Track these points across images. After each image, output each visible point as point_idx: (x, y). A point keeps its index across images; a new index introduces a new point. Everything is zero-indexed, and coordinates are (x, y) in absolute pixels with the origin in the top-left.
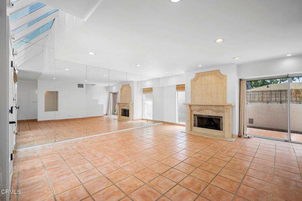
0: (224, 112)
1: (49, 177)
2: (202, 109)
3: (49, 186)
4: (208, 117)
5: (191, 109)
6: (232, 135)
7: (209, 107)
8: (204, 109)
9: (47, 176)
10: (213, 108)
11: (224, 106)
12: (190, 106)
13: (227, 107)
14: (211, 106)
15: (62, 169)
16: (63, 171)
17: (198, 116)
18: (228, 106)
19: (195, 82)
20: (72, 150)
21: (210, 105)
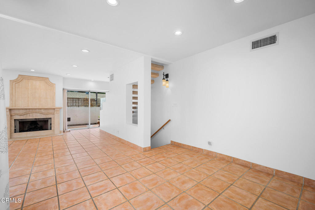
0: (54, 114)
2: (27, 113)
4: (35, 120)
5: (11, 114)
6: (60, 131)
7: (38, 110)
8: (30, 112)
10: (43, 111)
11: (54, 109)
12: (10, 110)
13: (58, 110)
14: (40, 109)
17: (20, 121)
18: (58, 108)
19: (16, 84)
21: (38, 109)
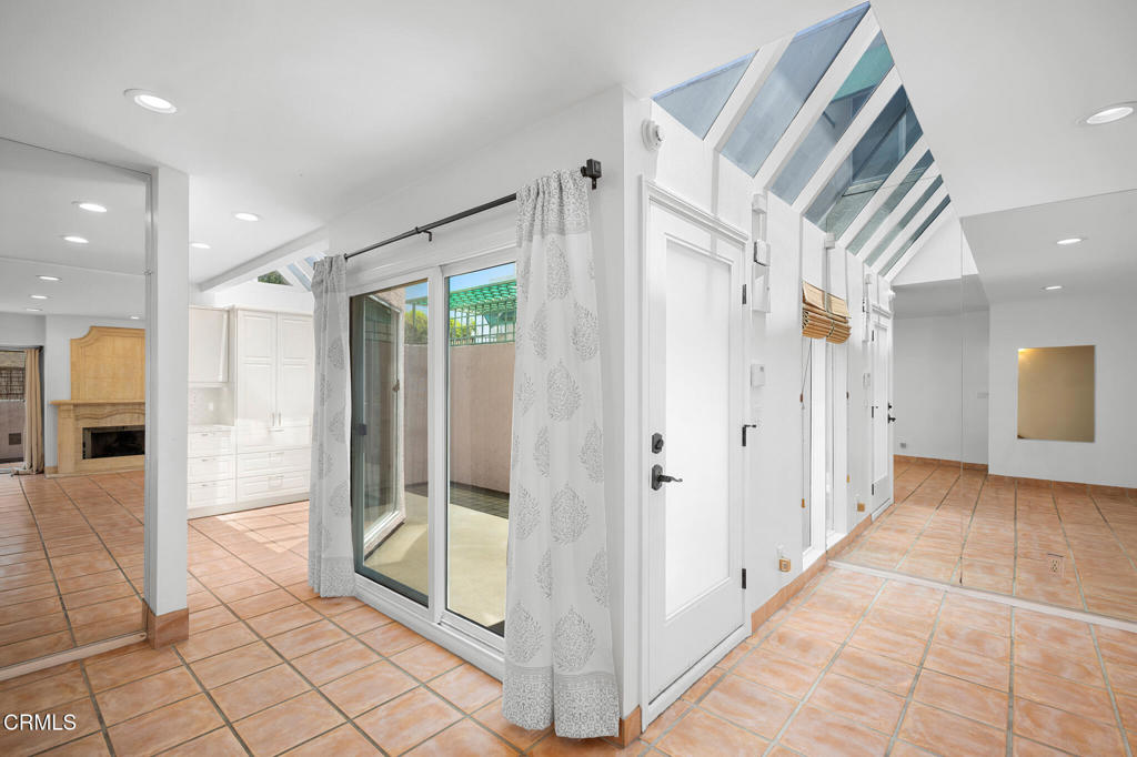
1: (798, 714)
3: (766, 746)
9: (800, 707)
15: (864, 719)
16: (859, 726)
20: (1001, 660)
